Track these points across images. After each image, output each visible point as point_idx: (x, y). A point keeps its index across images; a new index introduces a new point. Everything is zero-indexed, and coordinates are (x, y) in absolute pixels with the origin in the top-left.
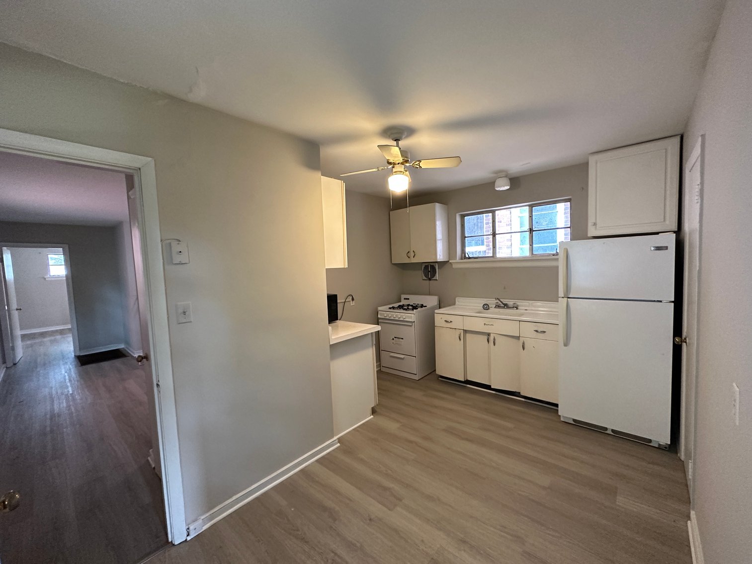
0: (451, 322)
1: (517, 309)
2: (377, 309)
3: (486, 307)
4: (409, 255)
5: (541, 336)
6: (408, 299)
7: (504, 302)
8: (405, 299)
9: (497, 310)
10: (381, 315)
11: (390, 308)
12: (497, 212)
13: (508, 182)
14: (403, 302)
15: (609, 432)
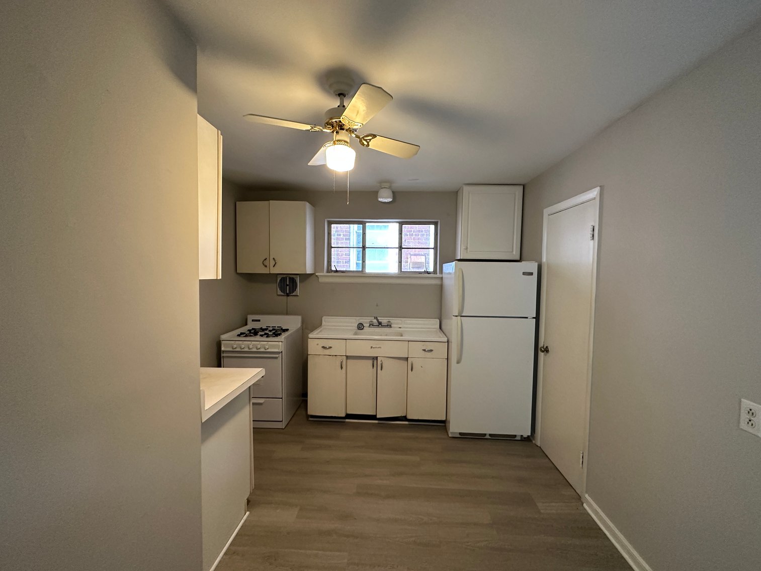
0: (331, 347)
1: (390, 326)
2: (219, 337)
3: (360, 327)
4: (266, 263)
5: (429, 355)
6: (259, 321)
7: (380, 321)
8: (253, 321)
9: (372, 329)
10: (226, 346)
11: (239, 335)
12: (367, 224)
13: (391, 194)
14: (251, 325)
15: (488, 437)
